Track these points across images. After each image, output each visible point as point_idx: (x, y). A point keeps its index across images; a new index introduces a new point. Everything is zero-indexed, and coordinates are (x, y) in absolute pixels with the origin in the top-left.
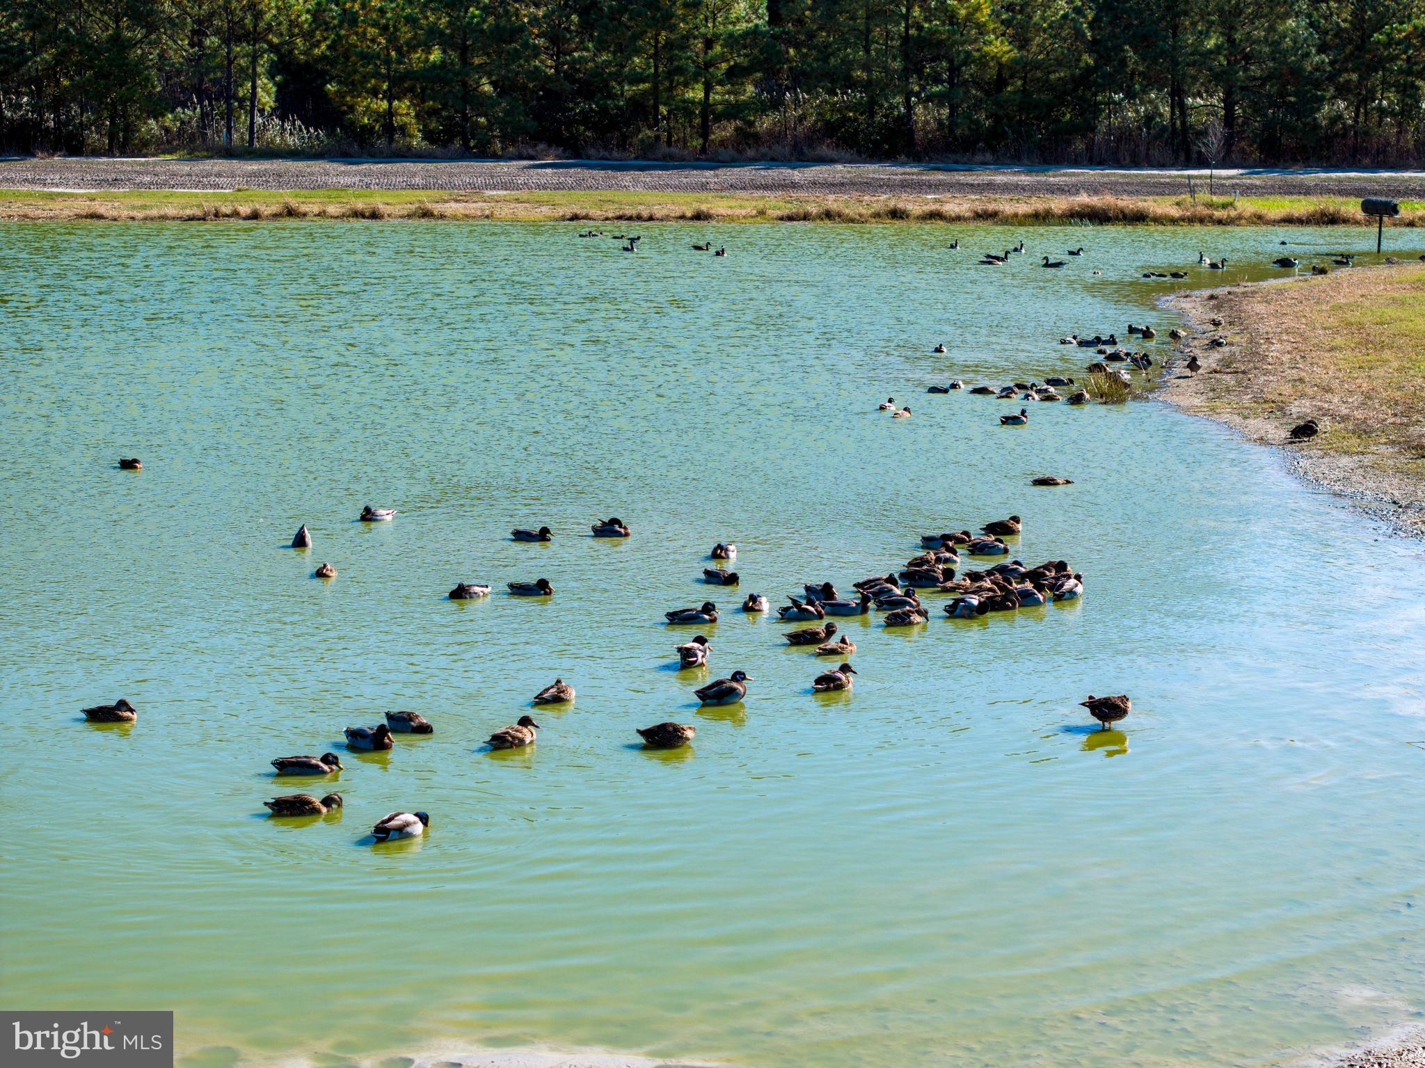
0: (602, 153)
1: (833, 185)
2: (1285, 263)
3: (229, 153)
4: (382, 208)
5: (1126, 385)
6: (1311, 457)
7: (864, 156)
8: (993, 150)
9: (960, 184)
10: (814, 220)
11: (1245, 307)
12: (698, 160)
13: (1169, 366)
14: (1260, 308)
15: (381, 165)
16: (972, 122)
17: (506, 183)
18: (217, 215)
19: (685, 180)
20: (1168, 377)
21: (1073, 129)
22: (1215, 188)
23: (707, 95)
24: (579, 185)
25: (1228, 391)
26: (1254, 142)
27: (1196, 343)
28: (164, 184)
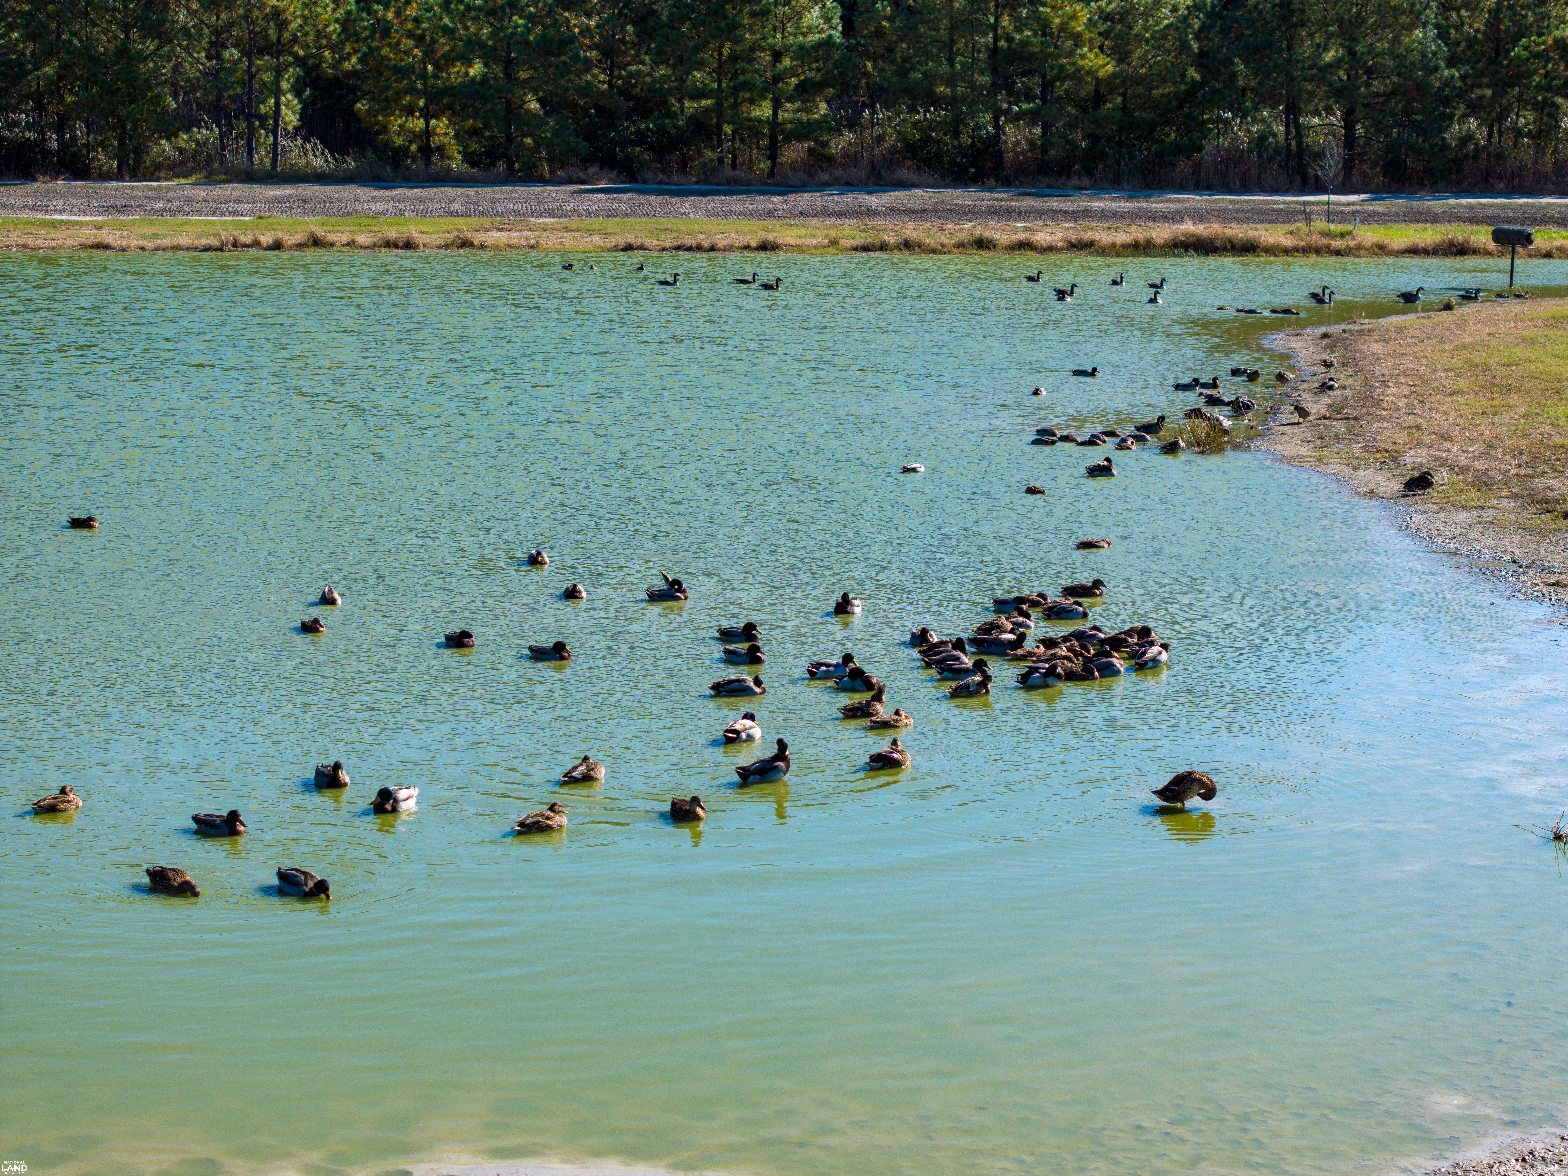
0: (660, 176)
1: (913, 212)
2: (1409, 298)
3: (250, 177)
4: (417, 237)
5: (1226, 432)
6: (1425, 513)
7: (947, 180)
8: (1088, 171)
9: (1053, 211)
10: (891, 250)
11: (1361, 347)
12: (766, 184)
13: (1273, 412)
14: (1377, 348)
15: (416, 190)
16: (1067, 141)
17: (553, 209)
18: (235, 245)
19: (750, 207)
20: (1272, 424)
21: (1178, 150)
22: (1331, 215)
23: (775, 113)
24: (634, 212)
25: (1337, 439)
26: (1377, 164)
27: (1305, 386)
28: (179, 211)
